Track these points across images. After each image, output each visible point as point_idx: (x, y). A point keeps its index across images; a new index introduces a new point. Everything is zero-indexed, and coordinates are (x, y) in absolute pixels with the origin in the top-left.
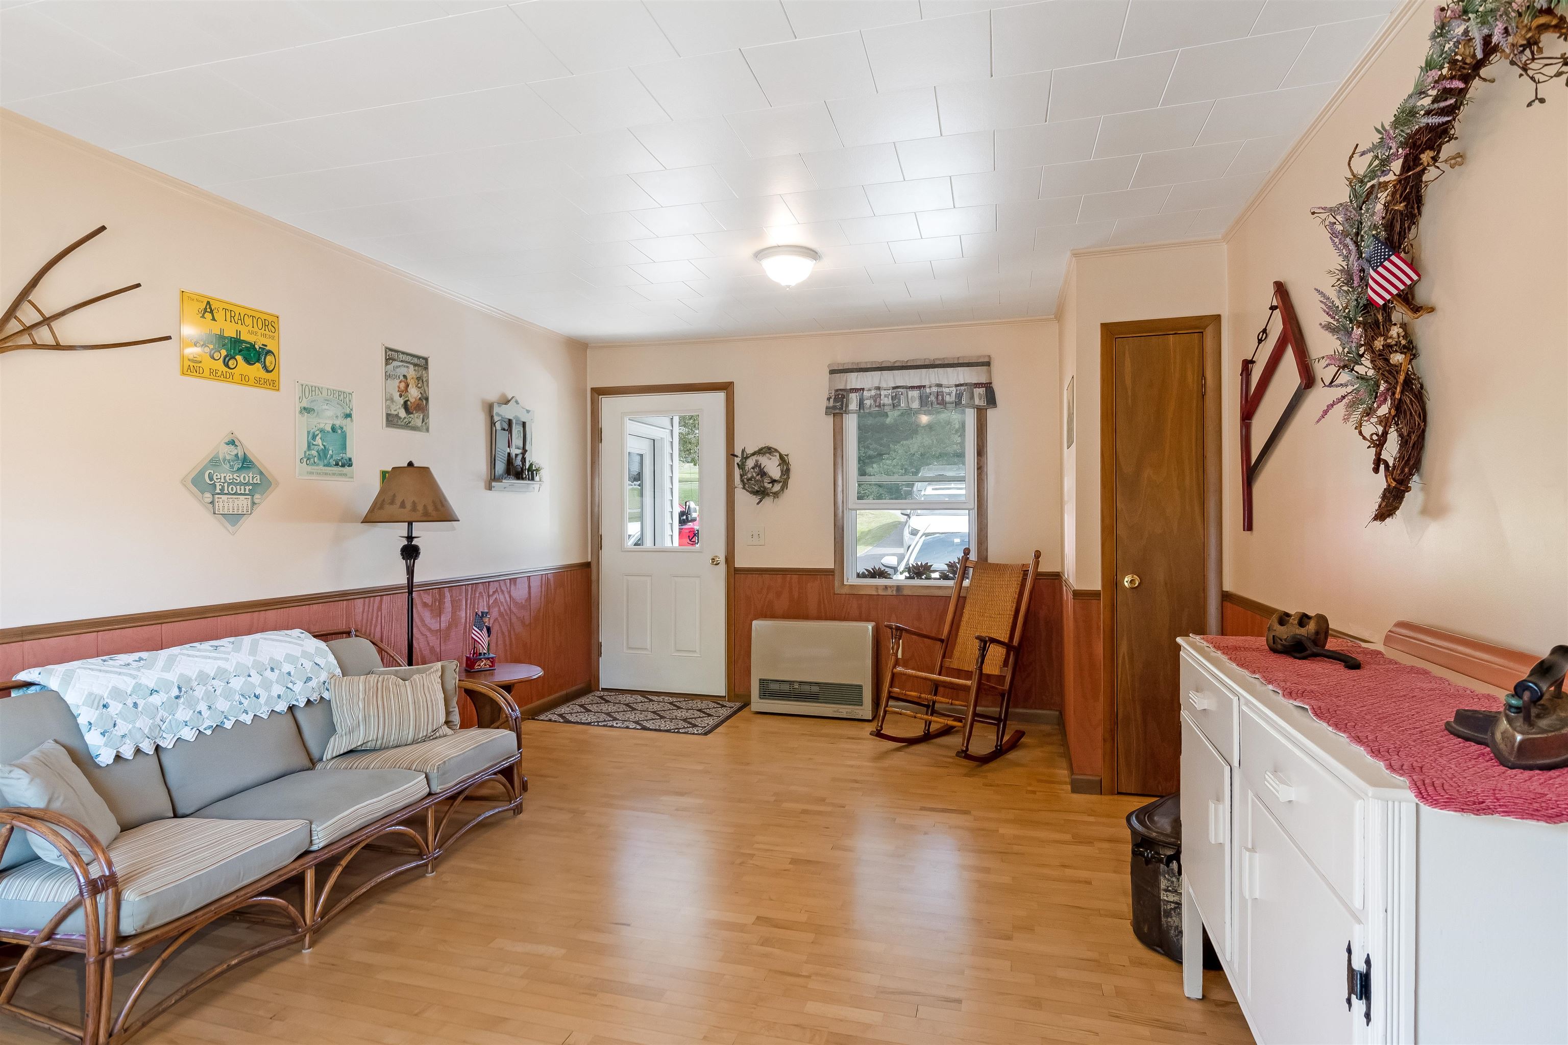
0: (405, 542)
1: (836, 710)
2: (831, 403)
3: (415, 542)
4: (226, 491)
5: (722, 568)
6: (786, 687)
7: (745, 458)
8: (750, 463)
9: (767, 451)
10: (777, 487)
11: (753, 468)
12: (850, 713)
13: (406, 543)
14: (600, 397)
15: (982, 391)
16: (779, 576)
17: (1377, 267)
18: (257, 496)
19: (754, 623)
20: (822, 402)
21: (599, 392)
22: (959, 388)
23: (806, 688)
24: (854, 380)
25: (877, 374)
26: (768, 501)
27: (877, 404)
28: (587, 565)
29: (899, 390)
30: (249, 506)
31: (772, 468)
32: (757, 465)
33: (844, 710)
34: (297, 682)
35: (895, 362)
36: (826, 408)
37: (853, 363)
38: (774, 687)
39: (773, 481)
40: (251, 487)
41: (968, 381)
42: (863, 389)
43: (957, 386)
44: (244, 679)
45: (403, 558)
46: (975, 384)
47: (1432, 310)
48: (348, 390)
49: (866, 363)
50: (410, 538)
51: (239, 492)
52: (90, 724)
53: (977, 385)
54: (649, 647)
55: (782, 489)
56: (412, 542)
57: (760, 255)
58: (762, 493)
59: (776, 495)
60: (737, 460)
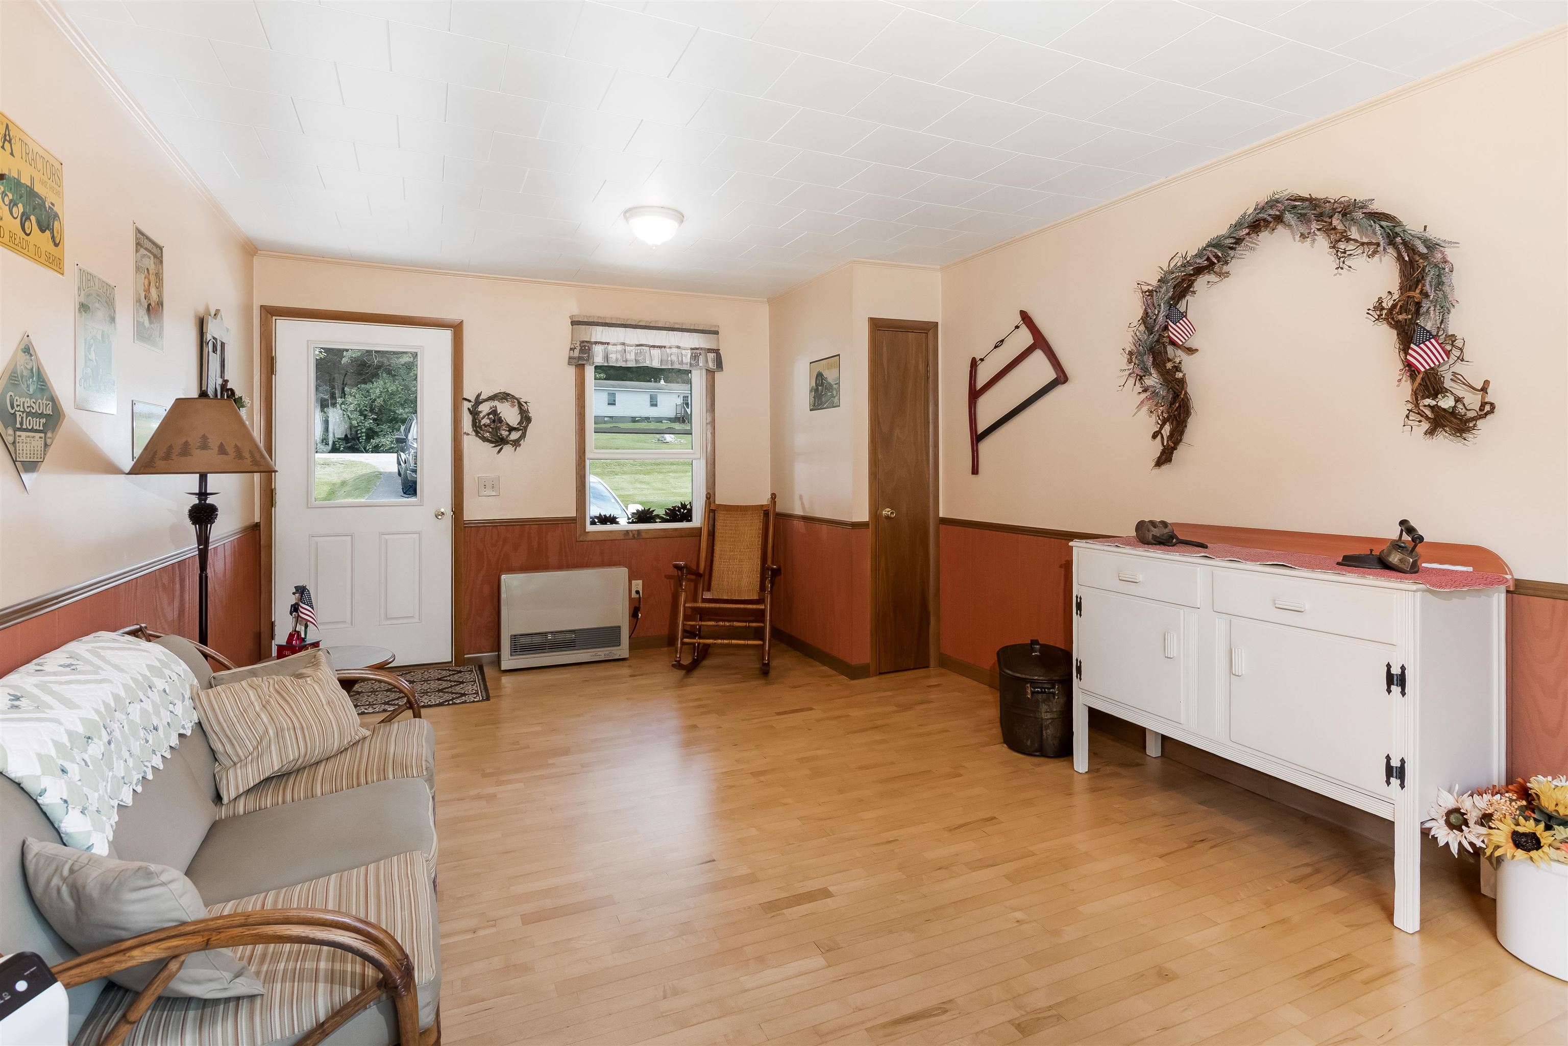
0: (195, 500)
1: (594, 653)
2: (576, 353)
3: (210, 500)
4: (24, 427)
5: (447, 523)
6: (537, 640)
7: (478, 401)
8: (485, 408)
9: (504, 397)
10: (514, 436)
11: (488, 414)
12: (608, 654)
13: (197, 502)
14: (274, 318)
15: (711, 356)
16: (517, 527)
17: (1177, 323)
18: (49, 434)
19: (503, 577)
20: (564, 353)
21: (271, 313)
22: (695, 351)
23: (560, 637)
24: (599, 333)
25: (622, 330)
26: (508, 449)
27: (624, 359)
28: (256, 526)
29: (643, 347)
30: (43, 447)
31: (510, 415)
32: (494, 412)
33: (601, 653)
34: (176, 701)
35: (640, 321)
36: (569, 358)
37: (599, 317)
38: (523, 640)
39: (511, 429)
40: (44, 420)
41: (703, 346)
42: (608, 344)
43: (692, 349)
44: (138, 707)
45: (193, 524)
46: (708, 349)
47: (1197, 350)
48: (112, 284)
49: (611, 318)
50: (203, 494)
51: (35, 428)
52: (66, 801)
53: (710, 350)
54: (349, 620)
55: (523, 436)
56: (206, 499)
57: (629, 213)
58: (499, 442)
59: (516, 443)
60: (467, 405)
